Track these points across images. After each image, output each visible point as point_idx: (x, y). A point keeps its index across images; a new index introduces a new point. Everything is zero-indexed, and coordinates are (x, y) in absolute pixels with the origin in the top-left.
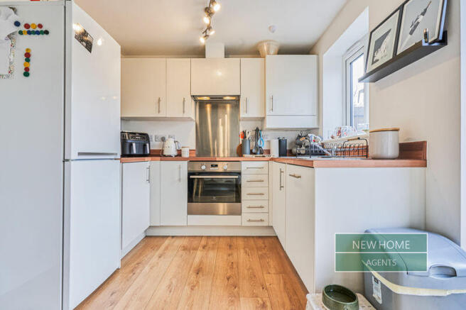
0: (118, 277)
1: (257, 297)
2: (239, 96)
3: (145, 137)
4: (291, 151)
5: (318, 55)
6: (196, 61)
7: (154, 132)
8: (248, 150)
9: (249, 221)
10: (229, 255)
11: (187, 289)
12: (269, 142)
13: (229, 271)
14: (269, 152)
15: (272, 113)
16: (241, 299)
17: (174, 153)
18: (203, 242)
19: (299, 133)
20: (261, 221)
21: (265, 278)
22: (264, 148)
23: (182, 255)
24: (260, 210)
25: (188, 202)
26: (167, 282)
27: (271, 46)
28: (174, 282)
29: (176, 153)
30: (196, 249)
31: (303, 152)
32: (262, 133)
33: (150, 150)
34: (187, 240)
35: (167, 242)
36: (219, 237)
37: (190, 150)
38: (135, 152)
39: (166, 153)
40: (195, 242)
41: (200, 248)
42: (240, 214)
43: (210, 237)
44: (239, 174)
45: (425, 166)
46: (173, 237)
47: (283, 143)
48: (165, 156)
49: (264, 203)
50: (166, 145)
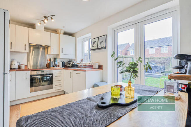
4: (66, 65)
5: (75, 37)
8: (52, 66)
9: (56, 90)
12: (59, 63)
14: (59, 66)
15: (62, 53)
17: (17, 67)
19: (69, 60)
20: (60, 89)
22: (57, 65)
24: (59, 86)
25: (31, 87)
27: (62, 31)
31: (70, 66)
32: (57, 59)
37: (25, 66)
42: (52, 88)
44: (52, 74)
45: (102, 70)
47: (64, 63)
49: (61, 84)
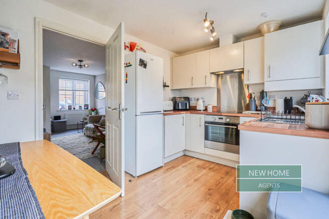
0: (161, 171)
1: (218, 205)
2: (243, 69)
3: (187, 99)
5: (324, 19)
6: (213, 51)
7: (192, 96)
8: (253, 108)
10: (222, 178)
11: (184, 186)
12: (275, 101)
13: (214, 186)
15: (269, 79)
16: (208, 202)
18: (212, 166)
21: (234, 198)
22: (269, 106)
23: (194, 169)
25: (205, 139)
26: (178, 179)
27: (272, 25)
28: (181, 180)
29: (203, 109)
30: (204, 168)
33: (190, 106)
34: (203, 162)
35: (193, 160)
36: (225, 166)
37: (213, 107)
38: (180, 108)
39: (198, 108)
40: (207, 165)
41: (207, 169)
42: (238, 153)
43: (219, 164)
46: (197, 158)
48: (197, 110)
50: (198, 103)
